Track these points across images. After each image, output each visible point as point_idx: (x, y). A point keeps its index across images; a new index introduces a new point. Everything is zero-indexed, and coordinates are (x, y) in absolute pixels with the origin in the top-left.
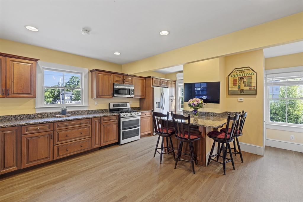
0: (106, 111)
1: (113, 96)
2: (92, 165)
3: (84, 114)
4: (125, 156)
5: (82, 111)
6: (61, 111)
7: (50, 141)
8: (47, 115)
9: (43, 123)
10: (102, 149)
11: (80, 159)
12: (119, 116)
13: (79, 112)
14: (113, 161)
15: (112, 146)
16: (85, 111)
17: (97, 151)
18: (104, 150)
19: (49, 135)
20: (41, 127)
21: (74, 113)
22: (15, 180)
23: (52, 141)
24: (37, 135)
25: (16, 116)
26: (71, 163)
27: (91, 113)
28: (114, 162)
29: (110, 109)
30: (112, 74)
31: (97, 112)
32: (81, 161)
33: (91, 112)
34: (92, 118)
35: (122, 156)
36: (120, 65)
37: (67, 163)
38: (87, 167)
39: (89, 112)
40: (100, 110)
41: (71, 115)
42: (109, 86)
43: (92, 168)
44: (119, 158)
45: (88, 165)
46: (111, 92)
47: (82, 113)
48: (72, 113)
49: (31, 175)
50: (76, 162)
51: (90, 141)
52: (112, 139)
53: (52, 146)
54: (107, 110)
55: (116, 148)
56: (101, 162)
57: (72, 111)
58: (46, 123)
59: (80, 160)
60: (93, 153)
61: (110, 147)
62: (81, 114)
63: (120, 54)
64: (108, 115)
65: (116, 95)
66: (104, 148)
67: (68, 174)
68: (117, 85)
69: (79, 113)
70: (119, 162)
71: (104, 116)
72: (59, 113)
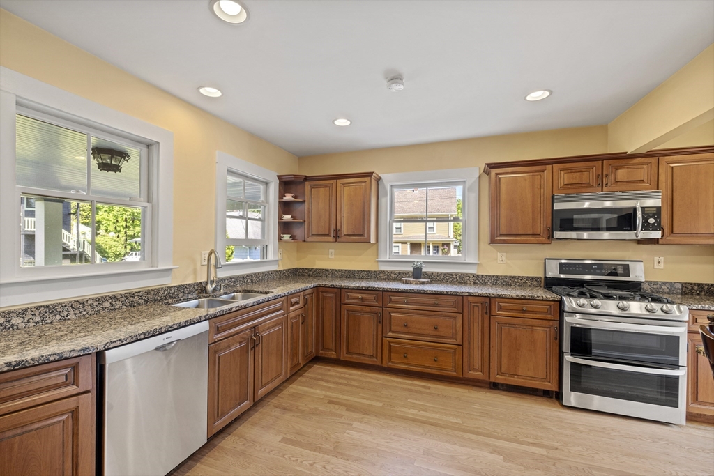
0: (535, 283)
1: (551, 237)
2: (434, 415)
3: (466, 283)
4: (543, 451)
5: (462, 276)
6: (411, 269)
7: (377, 326)
8: (393, 275)
9: (367, 290)
10: (499, 389)
11: (429, 388)
12: (561, 303)
13: (455, 276)
14: (487, 440)
15: (534, 398)
16: (467, 275)
17: (478, 389)
18: (500, 396)
19: (376, 313)
20: (364, 296)
21: (442, 277)
22: (329, 373)
23: (380, 326)
24: (359, 308)
25: (354, 271)
26: (409, 387)
27: (484, 284)
28: (488, 445)
29: (546, 277)
30: (549, 167)
31: (504, 281)
32: (427, 393)
33: (486, 281)
34: (463, 296)
35: (529, 444)
36: (600, 128)
37: (403, 383)
38: (422, 413)
39: (479, 280)
40: (513, 277)
41: (431, 283)
42: (533, 206)
43: (425, 423)
44: (517, 441)
45: (426, 411)
46: (543, 223)
47: (461, 279)
48: (438, 278)
49: (347, 376)
50: (416, 391)
51: (458, 356)
52: (531, 374)
53: (380, 336)
54: (537, 279)
55: (543, 407)
56: (459, 421)
57: (438, 273)
58: (372, 290)
59: (428, 391)
60: (466, 391)
61: (524, 396)
62: (460, 283)
63: (547, 94)
64: (514, 295)
65: (558, 234)
66: (503, 390)
67: (380, 405)
68: (566, 199)
69: (454, 279)
70: (499, 453)
71: (499, 297)
72: (406, 274)
